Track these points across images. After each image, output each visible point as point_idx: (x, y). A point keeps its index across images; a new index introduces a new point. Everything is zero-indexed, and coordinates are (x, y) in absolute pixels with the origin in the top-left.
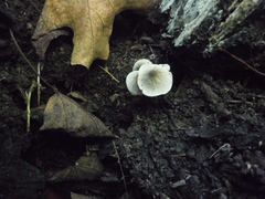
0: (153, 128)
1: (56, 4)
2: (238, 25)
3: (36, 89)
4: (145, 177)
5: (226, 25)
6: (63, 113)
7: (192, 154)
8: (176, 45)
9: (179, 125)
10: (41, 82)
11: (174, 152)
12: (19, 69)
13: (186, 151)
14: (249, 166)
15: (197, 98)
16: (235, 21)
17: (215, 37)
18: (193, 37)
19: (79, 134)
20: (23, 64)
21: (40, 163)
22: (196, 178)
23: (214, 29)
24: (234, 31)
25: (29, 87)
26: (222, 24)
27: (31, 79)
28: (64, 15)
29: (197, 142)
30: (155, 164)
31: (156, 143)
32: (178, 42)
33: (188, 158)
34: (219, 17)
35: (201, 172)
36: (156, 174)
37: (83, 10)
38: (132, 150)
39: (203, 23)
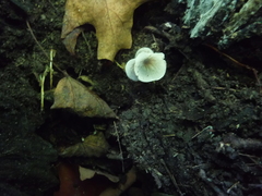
0: (149, 111)
1: (77, 4)
2: (252, 16)
3: (49, 73)
4: (139, 154)
5: (239, 16)
6: (71, 94)
7: (180, 134)
8: (192, 36)
9: (172, 109)
10: (53, 67)
11: (166, 133)
12: (34, 56)
13: (176, 132)
14: (222, 145)
15: (190, 84)
16: (249, 12)
17: (229, 28)
18: (207, 28)
19: (86, 114)
20: (38, 51)
21: (53, 140)
22: (182, 156)
23: (228, 20)
24: (249, 22)
25: (43, 72)
26: (236, 14)
27: (44, 64)
28: (85, 14)
29: (186, 124)
30: (148, 142)
31: (151, 124)
32: (194, 33)
33: (177, 138)
34: (232, 8)
35: (187, 150)
36: (149, 152)
37: (102, 11)
38: (129, 130)
39: (216, 14)
